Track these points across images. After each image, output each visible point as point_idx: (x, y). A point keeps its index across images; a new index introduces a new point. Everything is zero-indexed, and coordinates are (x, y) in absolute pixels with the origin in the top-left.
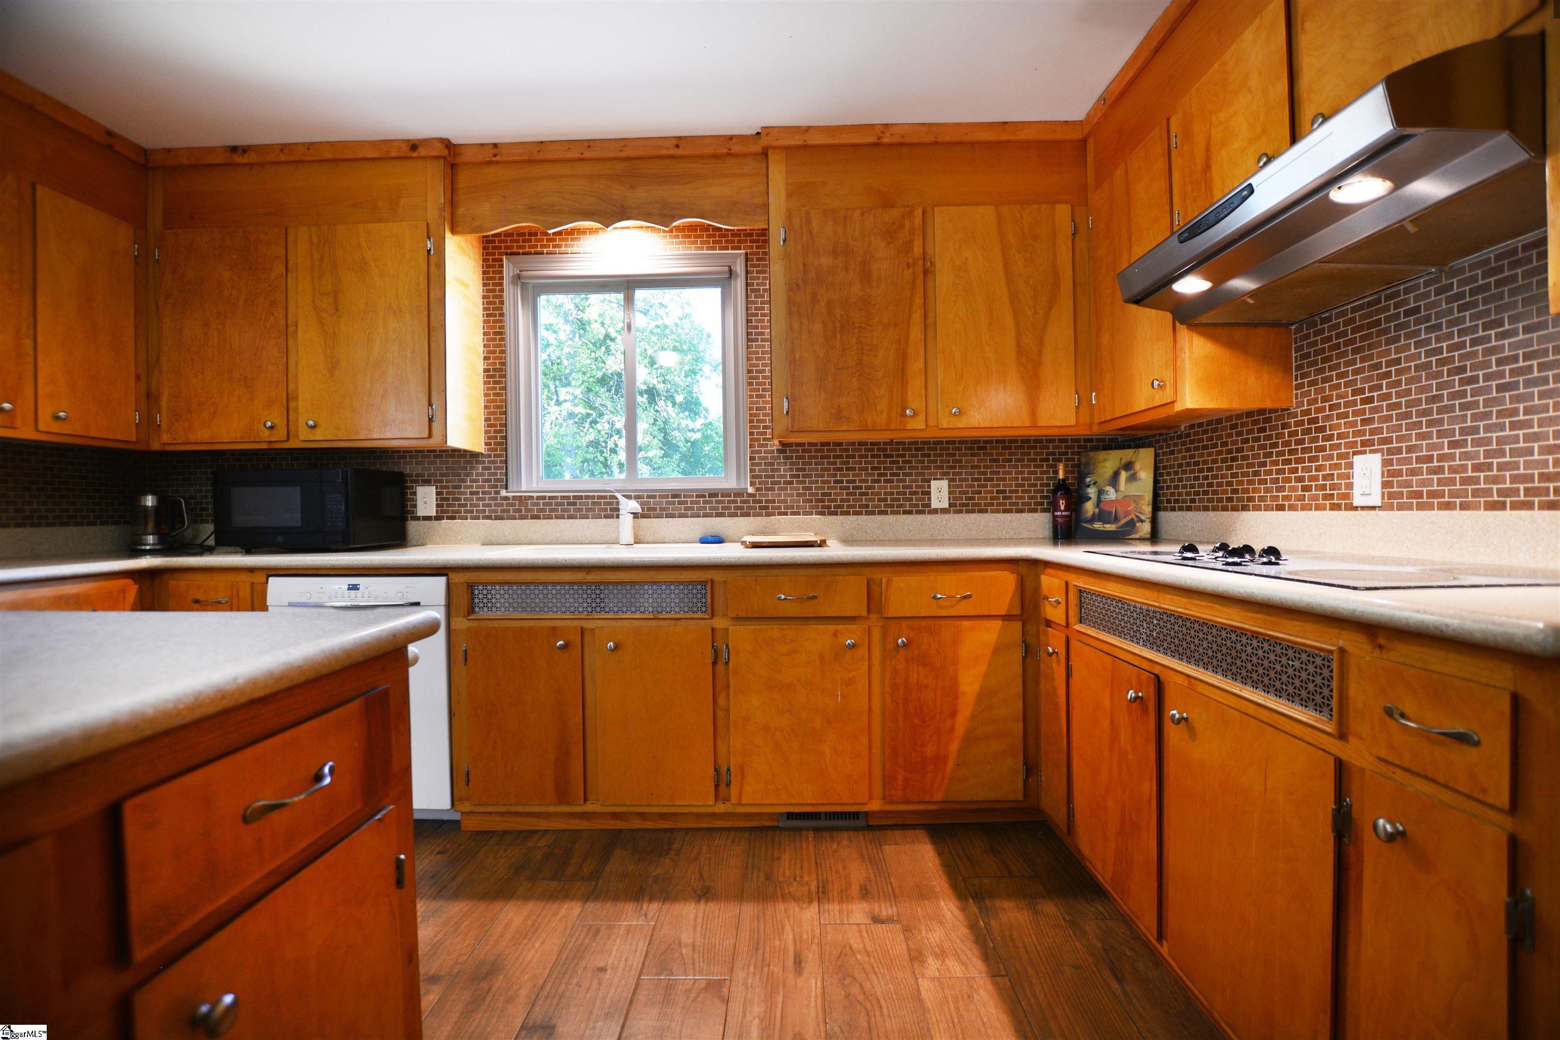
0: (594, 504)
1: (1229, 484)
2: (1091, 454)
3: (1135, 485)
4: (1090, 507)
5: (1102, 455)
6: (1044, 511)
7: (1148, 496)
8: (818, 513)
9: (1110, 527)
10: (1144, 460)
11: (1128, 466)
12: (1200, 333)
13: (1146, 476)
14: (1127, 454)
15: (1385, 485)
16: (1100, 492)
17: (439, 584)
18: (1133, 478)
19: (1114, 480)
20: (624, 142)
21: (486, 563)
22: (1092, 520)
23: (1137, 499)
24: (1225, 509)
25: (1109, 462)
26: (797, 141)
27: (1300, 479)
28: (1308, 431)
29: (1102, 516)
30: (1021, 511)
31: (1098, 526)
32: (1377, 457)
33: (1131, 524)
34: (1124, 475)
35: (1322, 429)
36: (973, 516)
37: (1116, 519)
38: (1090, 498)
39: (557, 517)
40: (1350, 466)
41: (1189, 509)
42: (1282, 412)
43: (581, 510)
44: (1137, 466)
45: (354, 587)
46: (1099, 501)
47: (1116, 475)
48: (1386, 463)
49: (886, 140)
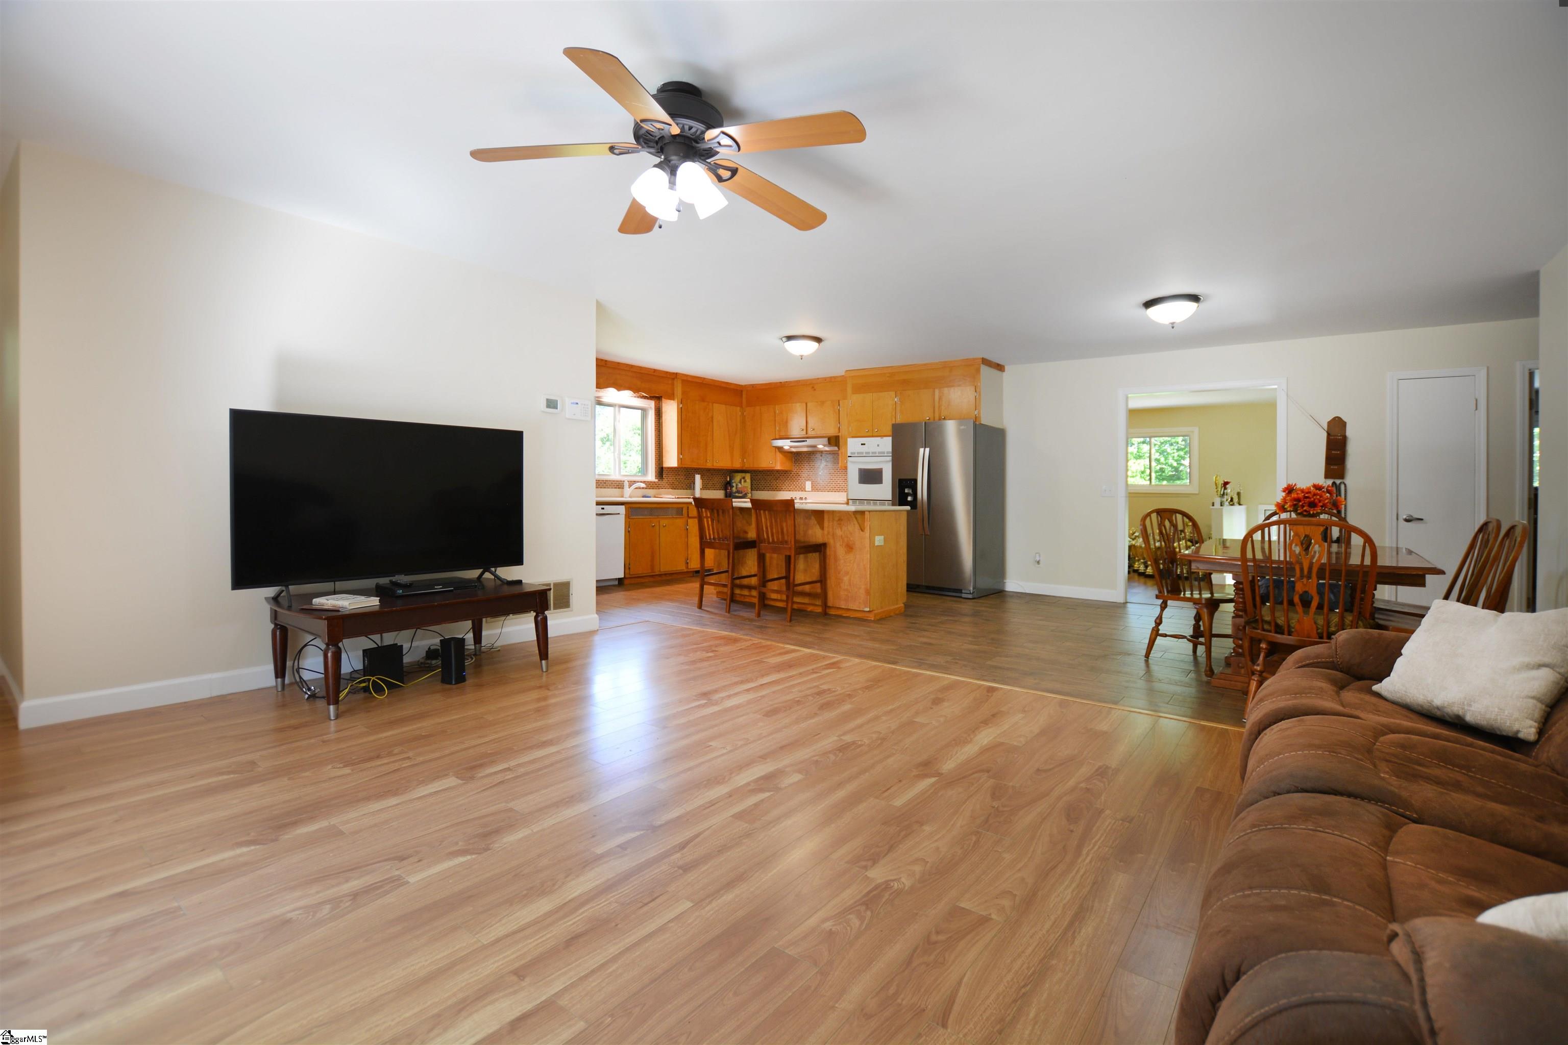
0: (611, 483)
1: (776, 485)
2: (733, 474)
3: (746, 483)
4: (734, 489)
5: (736, 474)
6: (722, 490)
7: (750, 487)
8: (671, 489)
9: (740, 495)
10: (748, 476)
11: (744, 478)
12: (782, 454)
13: (748, 480)
14: (743, 475)
15: (812, 487)
16: (737, 485)
17: (623, 507)
18: (745, 481)
19: (740, 482)
20: (641, 368)
21: (653, 502)
22: (735, 493)
23: (746, 487)
24: (774, 491)
25: (738, 477)
26: (685, 378)
27: (794, 485)
28: (796, 475)
29: (738, 492)
30: (717, 490)
31: (737, 494)
32: (810, 482)
33: (746, 494)
34: (743, 480)
35: (799, 475)
36: (715, 491)
37: (742, 493)
38: (733, 487)
39: (600, 488)
40: (805, 483)
41: (763, 490)
42: (790, 471)
43: (607, 485)
44: (746, 478)
45: (603, 509)
46: (736, 488)
47: (741, 480)
48: (812, 483)
49: (704, 382)
